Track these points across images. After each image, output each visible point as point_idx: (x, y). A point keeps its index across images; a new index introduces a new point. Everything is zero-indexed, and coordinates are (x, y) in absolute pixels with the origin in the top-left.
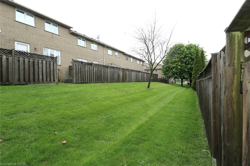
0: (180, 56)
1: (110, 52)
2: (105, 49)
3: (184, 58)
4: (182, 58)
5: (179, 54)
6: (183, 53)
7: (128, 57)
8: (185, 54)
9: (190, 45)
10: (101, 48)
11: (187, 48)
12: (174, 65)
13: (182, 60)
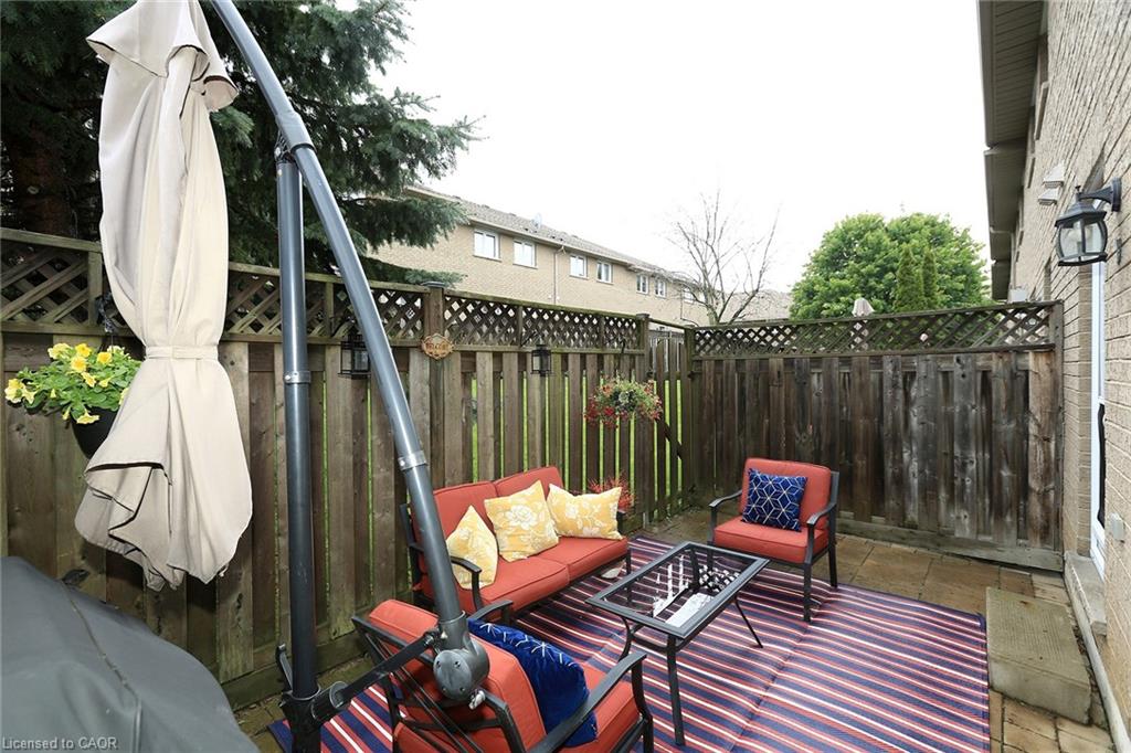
0: (864, 267)
1: (577, 265)
2: (560, 260)
3: (879, 276)
4: (870, 275)
5: (859, 259)
6: (877, 256)
7: (644, 279)
8: (885, 260)
9: (908, 221)
10: (546, 255)
11: (895, 235)
12: (837, 307)
13: (872, 282)
